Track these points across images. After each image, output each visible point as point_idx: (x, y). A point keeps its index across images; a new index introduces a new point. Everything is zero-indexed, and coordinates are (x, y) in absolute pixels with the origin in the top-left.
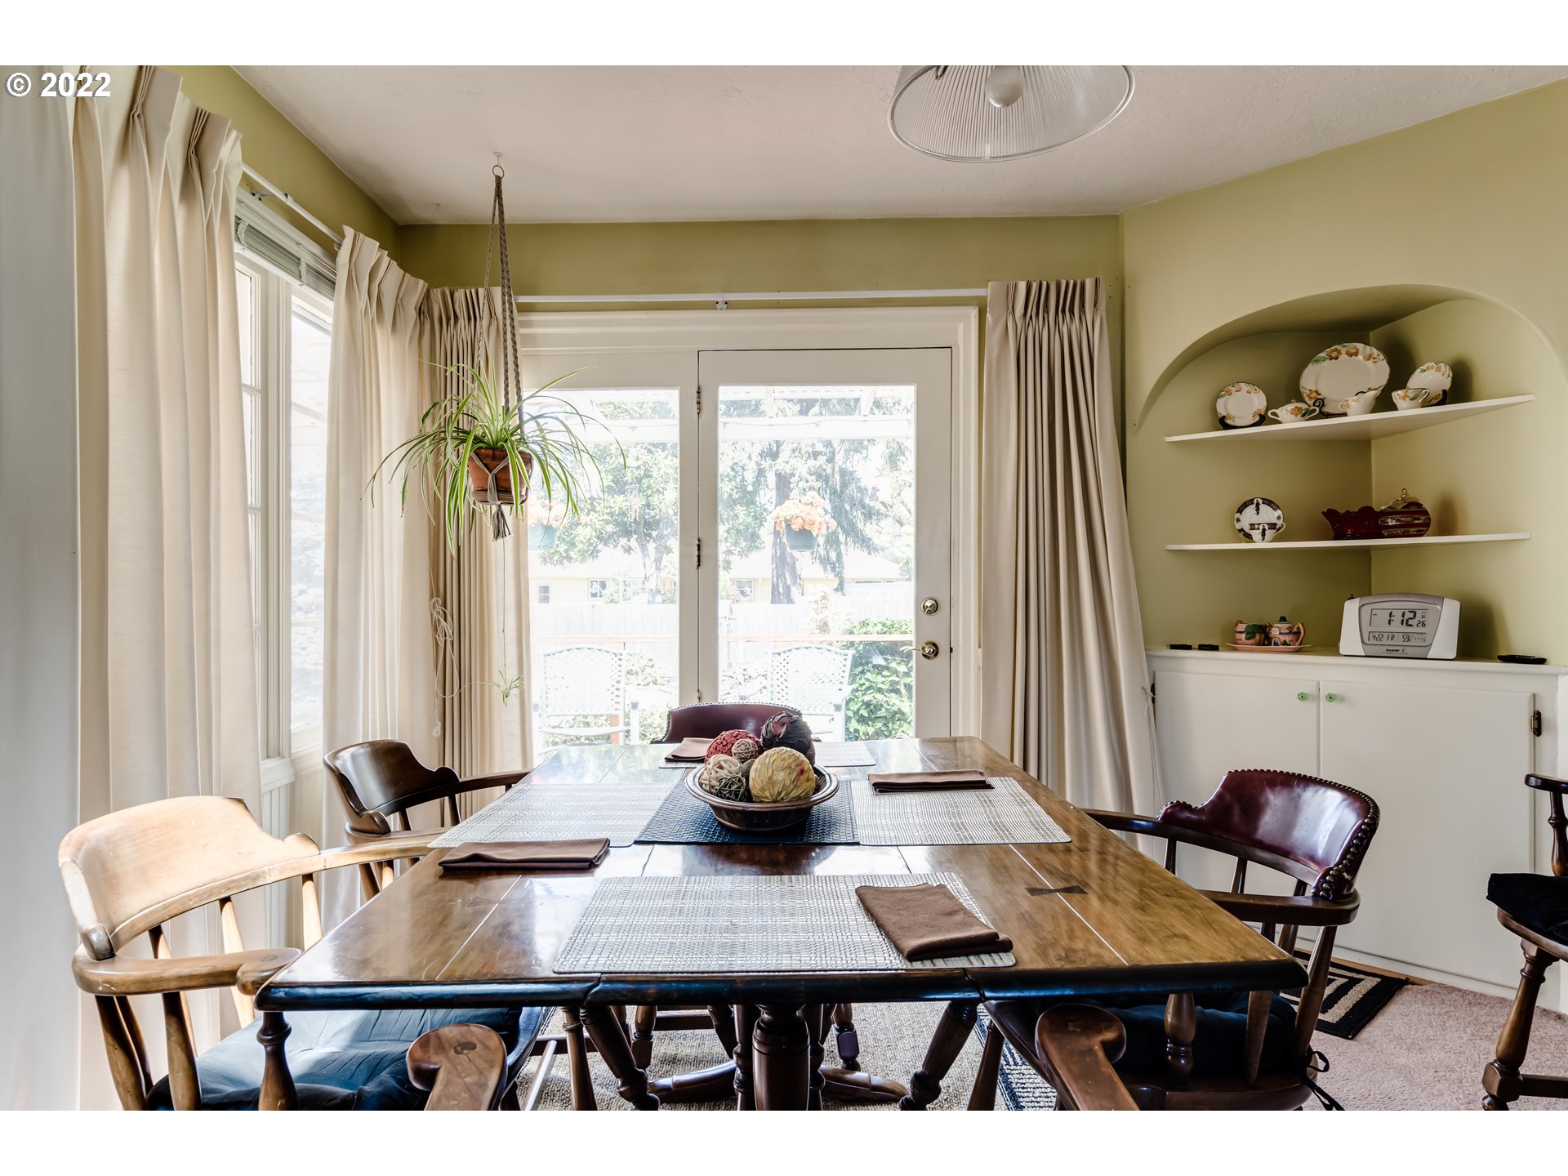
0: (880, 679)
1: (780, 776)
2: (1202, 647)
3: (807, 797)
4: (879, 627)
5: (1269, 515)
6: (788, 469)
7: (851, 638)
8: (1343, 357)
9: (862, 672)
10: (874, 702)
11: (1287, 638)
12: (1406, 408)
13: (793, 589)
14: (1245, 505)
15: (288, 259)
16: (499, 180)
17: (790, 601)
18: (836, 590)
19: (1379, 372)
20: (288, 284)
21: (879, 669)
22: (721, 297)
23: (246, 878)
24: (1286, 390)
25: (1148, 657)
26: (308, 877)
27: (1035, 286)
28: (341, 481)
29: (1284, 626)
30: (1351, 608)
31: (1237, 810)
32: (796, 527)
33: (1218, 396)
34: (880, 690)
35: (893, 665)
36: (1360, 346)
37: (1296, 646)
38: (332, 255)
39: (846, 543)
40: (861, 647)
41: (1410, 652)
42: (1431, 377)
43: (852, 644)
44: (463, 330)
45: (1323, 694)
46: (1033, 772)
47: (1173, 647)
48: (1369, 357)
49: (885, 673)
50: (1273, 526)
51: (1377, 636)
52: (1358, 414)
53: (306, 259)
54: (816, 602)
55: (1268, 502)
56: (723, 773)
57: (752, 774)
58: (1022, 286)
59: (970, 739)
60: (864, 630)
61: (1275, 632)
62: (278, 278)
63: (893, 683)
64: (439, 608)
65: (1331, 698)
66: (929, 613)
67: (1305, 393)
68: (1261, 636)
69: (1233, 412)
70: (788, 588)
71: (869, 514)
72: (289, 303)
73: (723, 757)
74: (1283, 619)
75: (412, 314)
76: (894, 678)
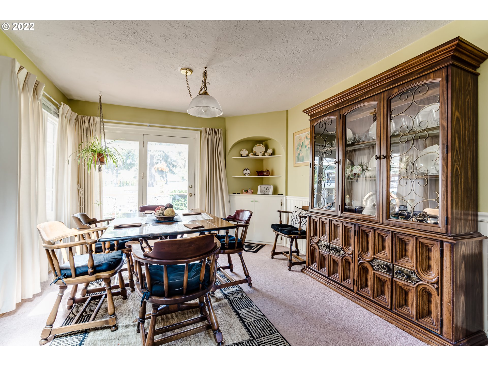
0: (178, 202)
1: (170, 212)
2: (238, 194)
3: (174, 215)
4: (178, 192)
5: (248, 171)
6: (153, 154)
7: (172, 194)
8: (259, 146)
9: (174, 201)
10: (177, 207)
11: (250, 192)
12: (267, 156)
13: (154, 183)
14: (245, 169)
15: (49, 109)
16: (100, 97)
17: (153, 186)
18: (166, 184)
19: (264, 149)
20: (47, 114)
21: (178, 200)
22: (149, 124)
23: (65, 236)
24: (251, 151)
25: (229, 195)
26: (76, 236)
27: (210, 129)
28: (59, 158)
29: (250, 190)
30: (259, 187)
31: (237, 216)
32: (160, 169)
33: (241, 151)
34: (178, 205)
35: (181, 199)
36: (261, 145)
37: (252, 193)
38: (58, 109)
39: (168, 172)
40: (174, 196)
41: (267, 194)
42: (270, 151)
43: (172, 195)
44: (87, 125)
45: (255, 200)
46: (209, 212)
47: (233, 194)
48: (262, 147)
49: (180, 201)
50: (249, 173)
51: (262, 191)
52: (260, 156)
53: (52, 109)
54: (161, 187)
55: (248, 169)
56: (159, 213)
57: (165, 212)
58: (208, 129)
59: (198, 209)
60: (175, 192)
61: (249, 191)
62: (45, 112)
63: (181, 203)
64: (79, 187)
65: (256, 201)
66: (191, 188)
67: (254, 151)
68: (247, 191)
69: (243, 154)
70: (153, 183)
71: (174, 166)
72: (47, 118)
73: (159, 210)
74: (250, 189)
75: (74, 121)
76: (181, 202)
